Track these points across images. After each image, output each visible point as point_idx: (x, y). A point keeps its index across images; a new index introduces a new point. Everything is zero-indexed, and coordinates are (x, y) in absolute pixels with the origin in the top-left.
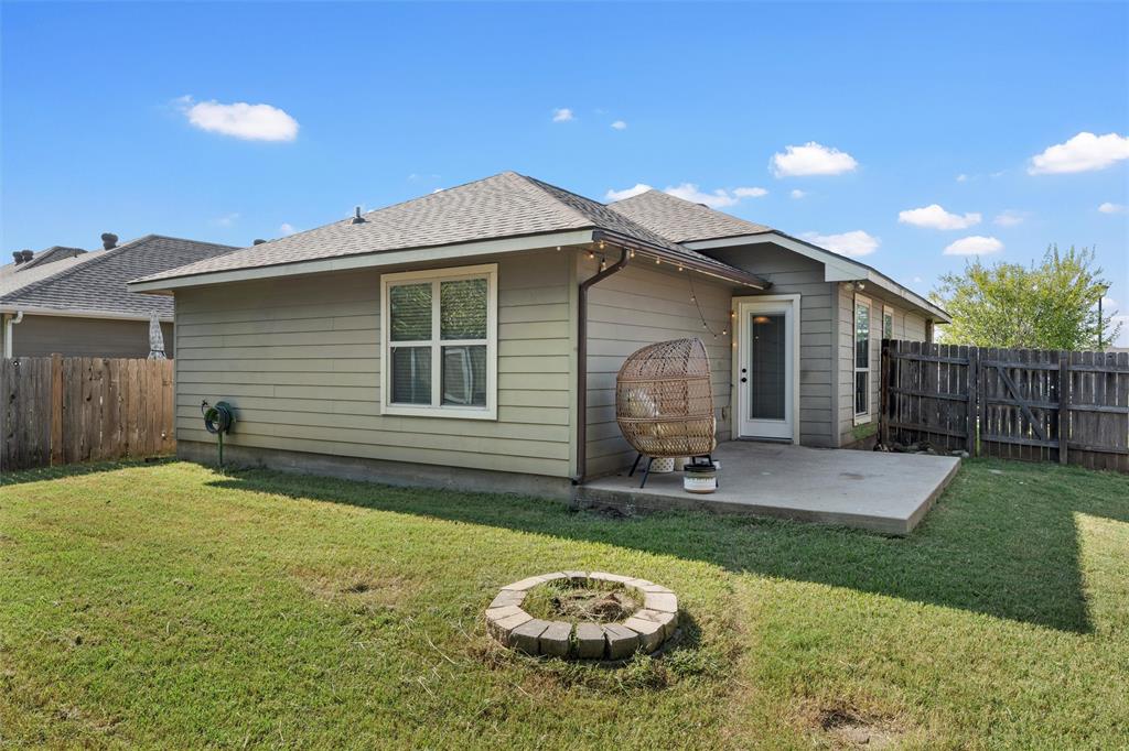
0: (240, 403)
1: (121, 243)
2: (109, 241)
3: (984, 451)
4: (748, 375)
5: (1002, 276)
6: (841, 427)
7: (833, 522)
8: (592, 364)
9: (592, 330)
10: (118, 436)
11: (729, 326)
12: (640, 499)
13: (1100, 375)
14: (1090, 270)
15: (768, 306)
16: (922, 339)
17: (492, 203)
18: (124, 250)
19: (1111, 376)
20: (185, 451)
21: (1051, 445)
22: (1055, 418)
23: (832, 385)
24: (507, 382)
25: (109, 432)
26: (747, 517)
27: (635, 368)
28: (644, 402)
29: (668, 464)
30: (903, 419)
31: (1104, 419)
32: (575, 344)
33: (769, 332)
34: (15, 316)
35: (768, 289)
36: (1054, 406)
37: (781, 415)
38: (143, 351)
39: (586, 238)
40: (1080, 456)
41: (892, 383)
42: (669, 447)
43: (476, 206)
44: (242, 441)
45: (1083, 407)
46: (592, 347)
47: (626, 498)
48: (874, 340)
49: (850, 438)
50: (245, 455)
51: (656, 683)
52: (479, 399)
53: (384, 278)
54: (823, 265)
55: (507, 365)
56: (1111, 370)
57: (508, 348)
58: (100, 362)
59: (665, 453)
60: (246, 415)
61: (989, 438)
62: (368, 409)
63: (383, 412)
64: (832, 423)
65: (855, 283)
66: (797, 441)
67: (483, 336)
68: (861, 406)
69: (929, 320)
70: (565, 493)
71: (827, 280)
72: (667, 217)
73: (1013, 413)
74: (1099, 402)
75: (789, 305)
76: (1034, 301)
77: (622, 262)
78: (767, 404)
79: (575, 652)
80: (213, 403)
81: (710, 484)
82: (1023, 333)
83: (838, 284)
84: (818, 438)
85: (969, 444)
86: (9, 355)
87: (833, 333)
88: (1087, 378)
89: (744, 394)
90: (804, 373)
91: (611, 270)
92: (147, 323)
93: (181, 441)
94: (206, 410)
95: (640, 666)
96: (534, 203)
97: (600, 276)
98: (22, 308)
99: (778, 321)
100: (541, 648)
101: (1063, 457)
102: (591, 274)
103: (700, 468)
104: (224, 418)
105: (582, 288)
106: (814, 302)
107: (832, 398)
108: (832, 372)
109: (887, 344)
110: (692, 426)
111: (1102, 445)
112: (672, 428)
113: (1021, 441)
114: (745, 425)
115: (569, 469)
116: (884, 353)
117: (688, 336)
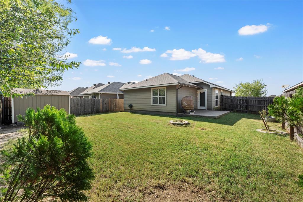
0: (133, 104)
1: (111, 83)
2: (109, 83)
3: (236, 111)
4: (200, 100)
5: (246, 84)
6: (213, 108)
7: (208, 117)
8: (178, 99)
9: (178, 95)
10: (116, 109)
11: (197, 94)
12: (184, 115)
13: (254, 100)
14: (262, 83)
15: (202, 91)
16: (229, 95)
17: (165, 78)
18: (111, 84)
19: (255, 100)
20: (125, 110)
21: (246, 110)
22: (247, 107)
23: (211, 102)
24: (168, 101)
25: (115, 108)
26: (197, 117)
27: (184, 99)
28: (185, 103)
29: (188, 111)
30: (224, 107)
31: (254, 106)
32: (176, 96)
33: (203, 95)
34: (100, 93)
35: (202, 88)
36: (247, 105)
37: (204, 106)
38: (116, 98)
39: (178, 84)
40: (251, 112)
41: (222, 101)
42: (188, 109)
43: (163, 79)
44: (133, 109)
45: (251, 105)
46: (178, 97)
47: (183, 115)
48: (219, 95)
49: (214, 109)
50: (133, 111)
51: (186, 127)
52: (164, 103)
53: (152, 88)
54: (210, 85)
55: (168, 99)
56: (256, 99)
57: (168, 97)
58: (114, 99)
59: (188, 110)
60: (133, 106)
61: (237, 109)
62: (150, 105)
63: (152, 105)
64: (212, 107)
65: (215, 88)
66: (206, 109)
67: (165, 96)
68: (217, 105)
69: (231, 92)
70: (175, 114)
71: (211, 87)
72: (188, 78)
73: (240, 106)
74: (254, 104)
75: (205, 91)
76: (251, 88)
77: (182, 87)
78: (202, 104)
79: (178, 124)
80: (129, 104)
81: (193, 113)
82: (249, 94)
83: (212, 88)
84: (210, 109)
85: (234, 110)
86: (100, 98)
87: (212, 95)
88: (252, 101)
89: (199, 103)
90: (207, 100)
91: (181, 87)
92: (116, 94)
93: (125, 109)
94: (128, 105)
95: (184, 125)
96: (170, 79)
97: (179, 88)
98: (101, 92)
99: (204, 93)
100: (175, 124)
101: (248, 112)
102: (178, 88)
103: (192, 111)
104: (131, 106)
105: (177, 90)
106: (209, 90)
107: (212, 103)
108: (212, 100)
109: (222, 96)
110: (191, 106)
111: (254, 110)
112: (188, 106)
113: (242, 110)
114: (199, 107)
115: (175, 111)
116: (221, 97)
117: (190, 95)
